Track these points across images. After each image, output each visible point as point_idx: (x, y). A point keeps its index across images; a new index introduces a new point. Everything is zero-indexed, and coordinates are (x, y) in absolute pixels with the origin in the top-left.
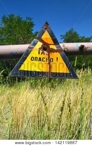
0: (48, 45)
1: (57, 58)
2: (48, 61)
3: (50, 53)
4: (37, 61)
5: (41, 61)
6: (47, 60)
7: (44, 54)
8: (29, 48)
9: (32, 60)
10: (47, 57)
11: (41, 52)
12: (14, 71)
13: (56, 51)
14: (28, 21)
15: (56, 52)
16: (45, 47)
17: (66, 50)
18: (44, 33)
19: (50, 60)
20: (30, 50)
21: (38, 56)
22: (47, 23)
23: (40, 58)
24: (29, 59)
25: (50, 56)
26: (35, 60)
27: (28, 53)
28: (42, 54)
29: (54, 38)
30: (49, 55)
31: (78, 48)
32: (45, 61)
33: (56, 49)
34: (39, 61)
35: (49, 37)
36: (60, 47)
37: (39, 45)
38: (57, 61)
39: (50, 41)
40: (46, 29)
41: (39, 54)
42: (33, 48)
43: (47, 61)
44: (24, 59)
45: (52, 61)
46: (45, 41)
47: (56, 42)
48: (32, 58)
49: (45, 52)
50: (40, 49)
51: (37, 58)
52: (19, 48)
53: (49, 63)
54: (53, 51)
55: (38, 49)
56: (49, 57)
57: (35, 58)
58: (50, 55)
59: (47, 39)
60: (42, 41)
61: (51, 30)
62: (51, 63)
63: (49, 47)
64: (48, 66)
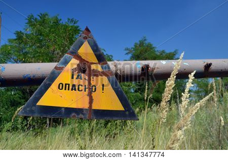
1: (103, 85)
2: (87, 90)
3: (92, 77)
4: (69, 90)
5: (75, 90)
6: (85, 89)
7: (81, 79)
8: (56, 68)
9: (61, 88)
10: (86, 83)
11: (76, 75)
12: (28, 106)
13: (103, 74)
14: (71, 25)
15: (102, 76)
16: (84, 68)
17: (118, 72)
18: (82, 44)
19: (91, 90)
20: (57, 71)
21: (71, 82)
22: (87, 29)
23: (74, 86)
24: (54, 86)
25: (92, 82)
26: (65, 89)
27: (53, 77)
28: (77, 78)
29: (98, 53)
31: (140, 69)
32: (82, 90)
33: (101, 70)
34: (72, 90)
35: (90, 51)
36: (109, 68)
37: (74, 62)
38: (103, 90)
39: (92, 58)
40: (85, 38)
41: (72, 78)
42: (61, 69)
43: (85, 91)
44: (47, 87)
45: (94, 90)
46: (83, 57)
47: (101, 58)
48: (61, 85)
49: (83, 76)
50: (73, 71)
51: (69, 85)
52: (39, 69)
53: (90, 95)
54: (96, 74)
55: (71, 71)
56: (90, 83)
57: (66, 84)
58: (90, 80)
59: (86, 54)
60: (78, 57)
61: (94, 40)
62: (93, 94)
63: (90, 67)
64: (87, 98)
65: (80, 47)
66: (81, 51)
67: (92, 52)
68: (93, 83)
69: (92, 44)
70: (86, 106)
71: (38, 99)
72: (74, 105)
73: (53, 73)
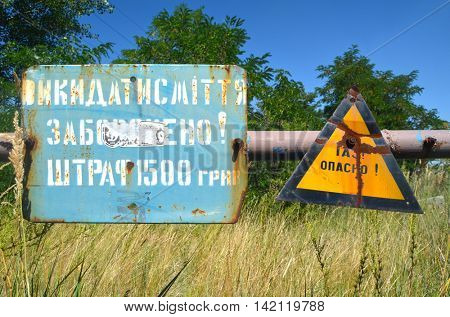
0: (357, 136)
1: (377, 165)
2: (356, 171)
3: (361, 154)
4: (333, 169)
5: (341, 170)
6: (354, 169)
7: (348, 156)
8: (317, 141)
9: (324, 167)
10: (354, 162)
11: (341, 151)
13: (375, 151)
14: (231, 28)
15: (375, 153)
16: (351, 142)
17: (393, 146)
18: (348, 109)
19: (360, 171)
20: (318, 145)
21: (336, 160)
23: (339, 165)
24: (316, 164)
25: (361, 160)
26: (329, 169)
27: (314, 152)
28: (343, 155)
29: (370, 122)
30: (358, 158)
31: (421, 144)
32: (349, 171)
33: (374, 145)
34: (338, 170)
35: (359, 118)
36: (383, 141)
37: (338, 134)
38: (376, 171)
39: (362, 128)
40: (352, 100)
41: (338, 155)
42: (325, 141)
43: (353, 172)
44: (306, 167)
45: (364, 172)
46: (350, 127)
47: (374, 131)
48: (324, 163)
49: (351, 152)
50: (339, 144)
51: (333, 163)
53: (359, 177)
54: (367, 149)
55: (336, 146)
56: (358, 163)
57: (330, 163)
58: (360, 157)
59: (354, 122)
60: (344, 127)
61: (364, 104)
62: (363, 177)
63: (359, 141)
64: (356, 182)
65: (345, 113)
66: (348, 119)
67: (361, 120)
68: (362, 163)
69: (362, 109)
70: (355, 191)
71: (297, 180)
72: (339, 190)
73: (314, 147)
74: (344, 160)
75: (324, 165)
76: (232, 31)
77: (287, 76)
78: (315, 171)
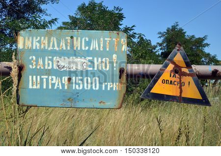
0: (180, 68)
1: (189, 82)
3: (182, 77)
4: (168, 84)
5: (172, 84)
6: (178, 83)
7: (176, 77)
8: (161, 69)
10: (178, 80)
11: (172, 75)
12: (145, 93)
13: (189, 75)
16: (177, 71)
18: (176, 54)
19: (181, 85)
20: (161, 72)
21: (170, 79)
23: (171, 81)
24: (160, 81)
25: (182, 79)
26: (166, 83)
27: (159, 75)
28: (173, 77)
29: (187, 61)
30: (180, 79)
31: (211, 72)
32: (176, 85)
33: (188, 72)
34: (170, 84)
35: (181, 59)
36: (192, 71)
37: (171, 67)
38: (189, 85)
39: (183, 64)
40: (178, 50)
41: (170, 76)
42: (164, 70)
43: (178, 85)
44: (156, 81)
45: (183, 85)
46: (177, 63)
47: (188, 65)
49: (177, 75)
50: (171, 71)
53: (180, 88)
54: (185, 74)
56: (180, 80)
57: (167, 80)
59: (179, 61)
60: (174, 63)
61: (184, 52)
62: (183, 87)
63: (181, 70)
64: (179, 90)
65: (175, 56)
66: (176, 59)
68: (182, 81)
69: (183, 55)
70: (178, 95)
71: (151, 88)
73: (159, 73)
74: (174, 79)
75: (164, 82)
76: (117, 14)
77: (143, 37)
78: (159, 84)
